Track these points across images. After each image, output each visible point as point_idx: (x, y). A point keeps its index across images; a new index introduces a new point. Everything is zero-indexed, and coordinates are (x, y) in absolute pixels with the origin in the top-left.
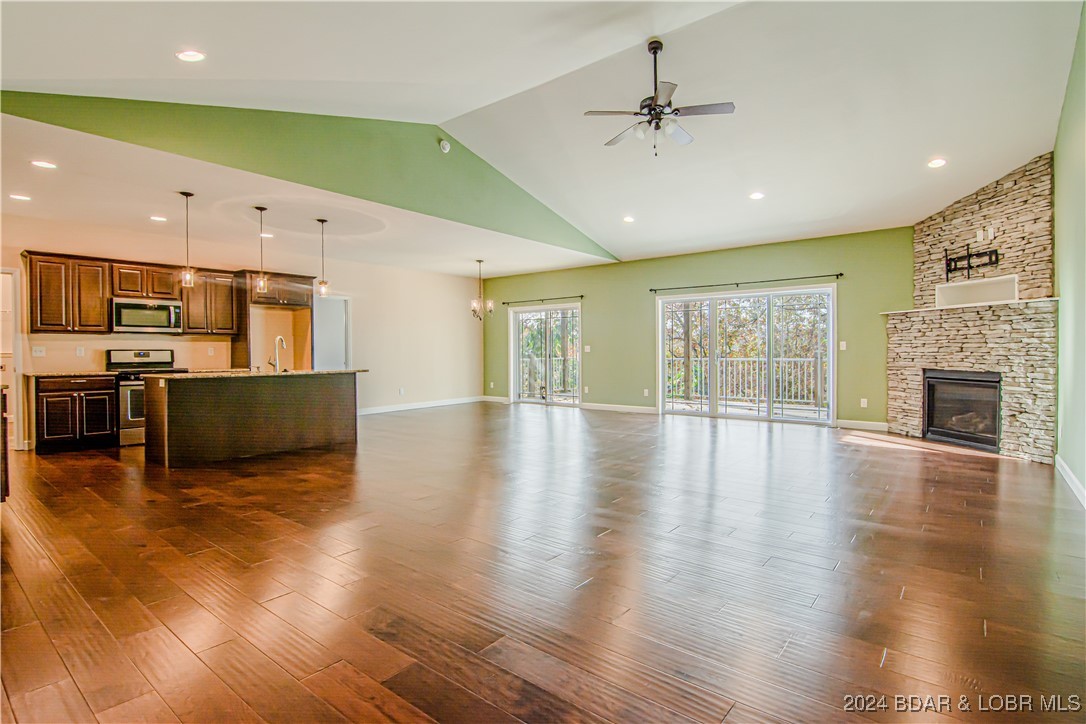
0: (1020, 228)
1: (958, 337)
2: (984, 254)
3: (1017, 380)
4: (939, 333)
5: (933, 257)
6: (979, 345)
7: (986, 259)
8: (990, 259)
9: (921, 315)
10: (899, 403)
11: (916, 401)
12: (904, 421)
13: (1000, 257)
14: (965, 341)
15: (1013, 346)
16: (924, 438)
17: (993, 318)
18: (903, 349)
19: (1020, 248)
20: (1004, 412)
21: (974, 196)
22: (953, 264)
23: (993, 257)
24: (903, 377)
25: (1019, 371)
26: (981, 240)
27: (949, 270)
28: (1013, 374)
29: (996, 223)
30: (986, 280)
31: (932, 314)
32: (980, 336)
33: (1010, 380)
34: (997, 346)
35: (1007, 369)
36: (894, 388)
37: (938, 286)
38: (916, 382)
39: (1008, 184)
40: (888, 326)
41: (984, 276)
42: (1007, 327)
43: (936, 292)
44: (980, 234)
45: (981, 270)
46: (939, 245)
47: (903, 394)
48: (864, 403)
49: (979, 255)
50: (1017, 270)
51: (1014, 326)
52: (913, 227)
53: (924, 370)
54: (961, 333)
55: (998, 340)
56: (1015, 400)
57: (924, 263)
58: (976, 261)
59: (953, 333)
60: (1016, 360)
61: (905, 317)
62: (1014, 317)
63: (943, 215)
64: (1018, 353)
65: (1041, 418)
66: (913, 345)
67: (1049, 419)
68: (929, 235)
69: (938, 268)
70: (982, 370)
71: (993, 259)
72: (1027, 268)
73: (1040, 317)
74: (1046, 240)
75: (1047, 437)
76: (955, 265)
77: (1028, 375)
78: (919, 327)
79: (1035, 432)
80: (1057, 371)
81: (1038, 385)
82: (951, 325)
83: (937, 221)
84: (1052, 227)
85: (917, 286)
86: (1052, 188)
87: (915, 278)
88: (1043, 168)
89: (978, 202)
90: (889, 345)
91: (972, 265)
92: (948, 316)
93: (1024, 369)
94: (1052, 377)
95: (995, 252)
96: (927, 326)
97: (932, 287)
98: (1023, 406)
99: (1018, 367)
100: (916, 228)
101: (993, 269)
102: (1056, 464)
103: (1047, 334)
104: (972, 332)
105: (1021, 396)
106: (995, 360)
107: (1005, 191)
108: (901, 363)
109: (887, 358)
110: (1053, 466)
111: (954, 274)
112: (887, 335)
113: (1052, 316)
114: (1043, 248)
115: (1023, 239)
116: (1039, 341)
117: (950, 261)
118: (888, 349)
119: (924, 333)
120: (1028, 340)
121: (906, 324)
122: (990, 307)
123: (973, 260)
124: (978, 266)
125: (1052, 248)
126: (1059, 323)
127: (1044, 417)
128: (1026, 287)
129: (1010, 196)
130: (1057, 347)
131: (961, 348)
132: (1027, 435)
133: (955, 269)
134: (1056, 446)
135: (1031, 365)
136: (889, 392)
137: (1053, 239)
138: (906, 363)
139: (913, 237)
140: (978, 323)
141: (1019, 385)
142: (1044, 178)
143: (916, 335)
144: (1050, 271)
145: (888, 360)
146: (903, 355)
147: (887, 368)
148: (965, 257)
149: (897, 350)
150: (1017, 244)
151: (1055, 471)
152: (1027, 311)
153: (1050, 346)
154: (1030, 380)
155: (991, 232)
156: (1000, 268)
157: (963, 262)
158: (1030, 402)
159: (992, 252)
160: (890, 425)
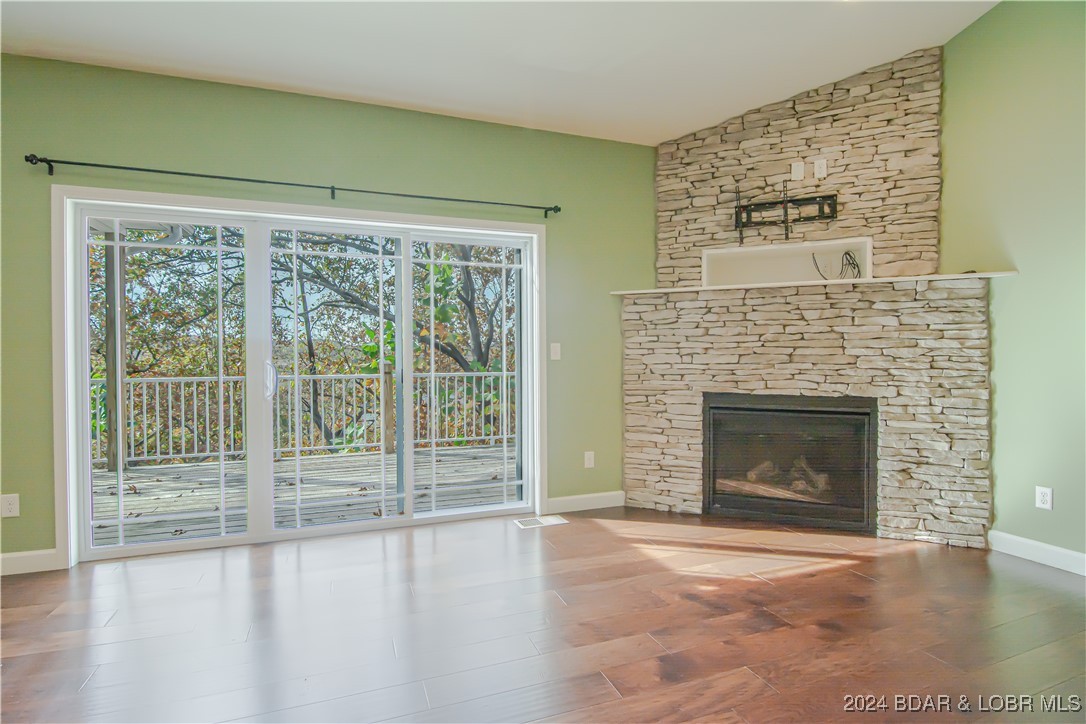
0: (878, 162)
1: (783, 337)
2: (810, 201)
3: (911, 410)
4: (743, 330)
5: (697, 202)
6: (830, 351)
7: (812, 210)
8: (821, 210)
9: (701, 296)
10: (655, 453)
11: (689, 450)
12: (662, 486)
13: (839, 208)
14: (802, 343)
15: (904, 352)
16: (707, 513)
17: (861, 305)
18: (660, 356)
19: (879, 195)
20: (885, 467)
21: (790, 104)
22: (744, 215)
23: (828, 207)
24: (662, 408)
25: (916, 395)
26: (807, 173)
27: (740, 225)
28: (901, 400)
29: (831, 152)
30: (807, 244)
31: (729, 296)
32: (834, 336)
33: (900, 410)
34: (870, 352)
35: (892, 392)
36: (639, 429)
37: (706, 252)
38: (692, 417)
39: (864, 89)
40: (625, 316)
41: (804, 239)
42: (892, 321)
43: (704, 263)
44: (798, 171)
45: (798, 229)
46: (713, 182)
47: (662, 439)
48: (589, 460)
49: (798, 202)
50: (873, 231)
51: (905, 319)
52: (656, 149)
53: (706, 395)
54: (788, 329)
55: (870, 343)
56: (910, 444)
57: (676, 211)
58: (793, 213)
59: (772, 329)
60: (912, 377)
61: (662, 301)
62: (906, 305)
63: (721, 131)
64: (915, 366)
65: (965, 472)
66: (683, 352)
67: (978, 474)
68: (688, 164)
69: (708, 221)
70: (836, 395)
71: (827, 210)
72: (889, 228)
73: (957, 304)
74: (929, 185)
75: (975, 504)
76: (749, 217)
77: (935, 401)
78: (697, 318)
79: (950, 497)
80: (991, 394)
81: (954, 417)
82: (769, 316)
83: (707, 141)
84: (940, 164)
85: (664, 251)
86: (941, 104)
87: (660, 236)
88: (926, 70)
89: (795, 114)
90: (627, 352)
91: (791, 218)
92: (760, 301)
93: (926, 392)
94: (983, 405)
95: (831, 199)
96: (714, 318)
97: (695, 252)
98: (925, 453)
99: (915, 388)
100: (662, 151)
101: (824, 226)
102: (995, 547)
103: (974, 334)
104: (815, 329)
105: (920, 437)
106: (866, 376)
107: (850, 100)
108: (657, 383)
109: (623, 375)
110: (986, 551)
111: (748, 232)
112: (623, 333)
113: (980, 304)
114: (924, 195)
115: (885, 180)
116: (955, 344)
117: (740, 209)
118: (624, 358)
119: (707, 329)
120: (932, 344)
121: (665, 314)
122: (855, 286)
123: (790, 211)
124: (795, 221)
125: (939, 199)
126: (994, 316)
127: (969, 470)
128: (891, 257)
129: (862, 109)
130: (989, 355)
131: (790, 355)
132: (930, 501)
133: (749, 224)
134: (992, 518)
135: (940, 386)
136: (627, 435)
137: (941, 184)
138: (667, 383)
139: (656, 164)
140: (828, 313)
141: (914, 417)
142: (927, 86)
143: (690, 332)
144: (935, 234)
145: (626, 378)
146: (659, 369)
147: (625, 393)
148: (773, 205)
149: (645, 360)
150: (874, 188)
151: (993, 561)
152: (931, 295)
153: (978, 352)
154: (938, 410)
155: (821, 168)
156: (835, 226)
157: (764, 214)
158: (942, 446)
159: (826, 198)
160: (631, 495)
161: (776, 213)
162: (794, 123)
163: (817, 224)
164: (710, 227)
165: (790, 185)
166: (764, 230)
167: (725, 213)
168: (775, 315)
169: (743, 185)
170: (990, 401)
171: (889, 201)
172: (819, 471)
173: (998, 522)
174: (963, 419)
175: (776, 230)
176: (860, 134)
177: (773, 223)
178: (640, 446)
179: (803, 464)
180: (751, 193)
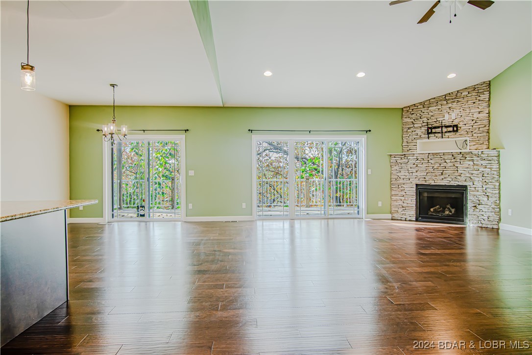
0: (470, 115)
1: (440, 168)
2: (450, 126)
3: (477, 189)
4: (428, 165)
5: (415, 125)
6: (454, 172)
7: (451, 129)
8: (453, 129)
9: (415, 155)
10: (401, 203)
11: (411, 202)
12: (403, 212)
13: (459, 128)
14: (445, 169)
15: (474, 172)
16: (417, 220)
17: (462, 158)
18: (403, 173)
19: (471, 125)
20: (470, 205)
21: (444, 97)
22: (430, 130)
23: (455, 128)
24: (403, 189)
25: (478, 184)
26: (447, 119)
27: (428, 133)
28: (474, 186)
29: (457, 111)
30: (449, 139)
31: (423, 155)
32: (455, 167)
33: (473, 189)
34: (465, 172)
35: (471, 183)
36: (396, 195)
37: (418, 141)
38: (413, 191)
39: (465, 93)
40: (391, 161)
41: (448, 137)
42: (471, 163)
43: (418, 144)
44: (447, 117)
45: (447, 134)
46: (420, 120)
47: (403, 198)
48: (380, 204)
49: (447, 127)
50: (469, 136)
51: (475, 162)
52: (402, 109)
53: (416, 185)
54: (441, 165)
55: (465, 169)
56: (477, 199)
57: (409, 128)
58: (445, 130)
59: (436, 165)
60: (477, 179)
61: (403, 157)
62: (475, 158)
63: (423, 104)
64: (478, 176)
65: (492, 207)
66: (410, 172)
67: (496, 207)
68: (413, 114)
69: (419, 131)
70: (455, 185)
71: (455, 129)
72: (474, 135)
73: (490, 158)
74: (486, 122)
75: (495, 216)
76: (431, 131)
77: (484, 186)
78: (414, 162)
79: (488, 214)
80: (500, 184)
81: (489, 191)
82: (435, 161)
83: (419, 107)
84: (489, 116)
85: (405, 140)
86: (489, 98)
87: (404, 136)
88: (485, 88)
89: (446, 100)
90: (392, 172)
92: (433, 157)
93: (481, 183)
94: (497, 187)
95: (456, 126)
96: (419, 162)
97: (415, 141)
98: (480, 201)
99: (478, 182)
100: (404, 109)
101: (454, 134)
102: (501, 228)
103: (494, 167)
104: (449, 165)
105: (479, 196)
106: (464, 179)
107: (462, 96)
108: (401, 181)
109: (391, 179)
110: (498, 229)
111: (431, 135)
112: (391, 166)
113: (496, 158)
114: (484, 125)
115: (473, 120)
116: (489, 170)
117: (429, 128)
118: (391, 174)
119: (417, 165)
120: (483, 170)
121: (404, 160)
122: (461, 153)
123: (443, 129)
124: (446, 132)
125: (489, 126)
126: (501, 161)
127: (493, 206)
128: (474, 144)
129: (466, 99)
130: (499, 173)
131: (442, 173)
132: (483, 215)
133: (431, 133)
134: (500, 219)
135: (485, 182)
136: (392, 197)
137: (489, 122)
138: (405, 181)
139: (402, 114)
140: (453, 161)
141: (478, 191)
142: (485, 93)
143: (412, 166)
144: (487, 137)
145: (392, 180)
146: (402, 177)
147: (391, 184)
148: (439, 127)
149: (398, 174)
150: (469, 123)
151: (500, 232)
152: (482, 155)
153: (496, 172)
154: (485, 189)
155: (453, 116)
156: (458, 134)
157: (436, 130)
158: (485, 199)
159: (454, 126)
160: (393, 215)
161: (439, 130)
162: (445, 102)
163: (452, 133)
164: (420, 134)
165: (443, 121)
166: (436, 135)
167: (424, 129)
168: (437, 161)
169: (430, 121)
170: (499, 186)
171: (474, 127)
172: (453, 208)
173: (502, 221)
174: (491, 191)
175: (440, 135)
176: (465, 106)
177: (439, 133)
178: (396, 201)
179: (449, 206)
180: (432, 123)
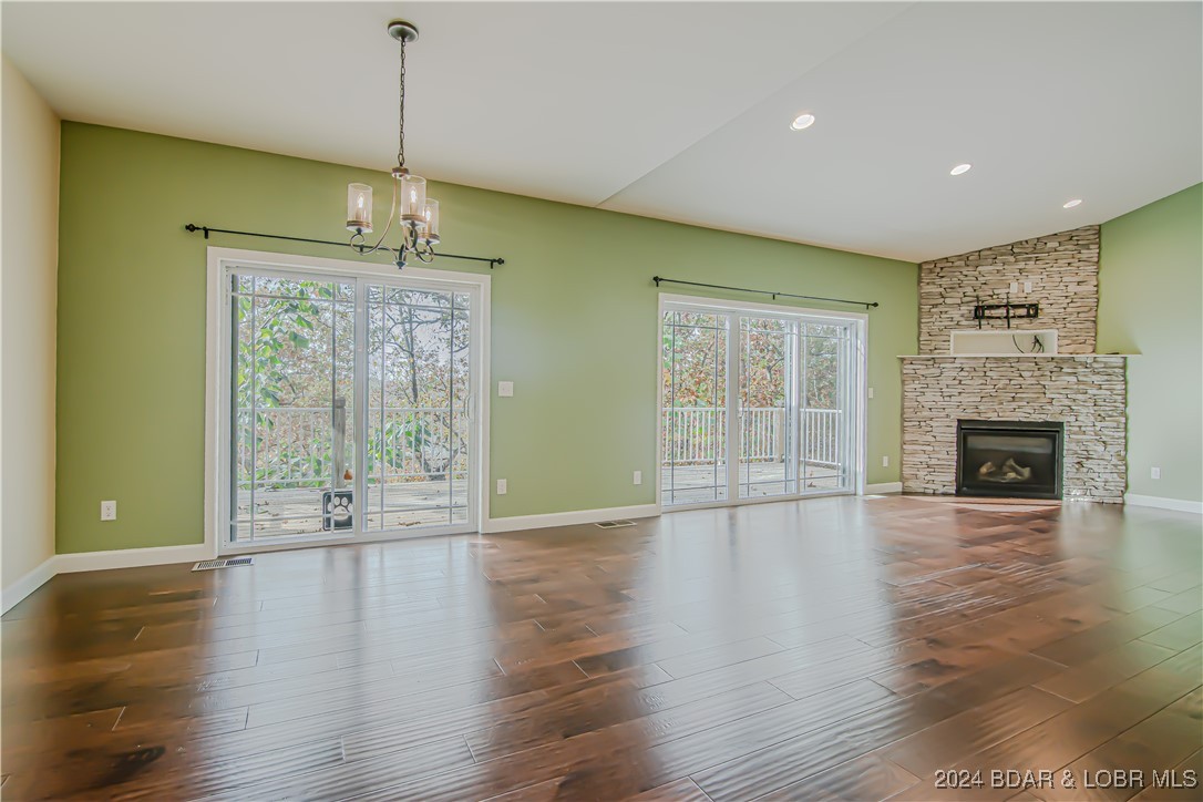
0: (1062, 287)
1: (1009, 387)
2: (1022, 306)
3: (1083, 429)
4: (984, 382)
5: (948, 301)
6: (1037, 395)
8: (1028, 312)
9: (955, 361)
10: (924, 458)
11: (948, 456)
12: (929, 478)
13: (1039, 311)
14: (1021, 390)
15: (1080, 397)
16: (959, 493)
17: (1055, 369)
18: (929, 396)
19: (1063, 306)
20: (1068, 460)
21: (1010, 248)
22: (980, 312)
24: (930, 429)
25: (1086, 421)
27: (978, 318)
28: (1078, 424)
29: (1035, 278)
30: (1019, 331)
31: (975, 361)
32: (1040, 386)
33: (1076, 429)
34: (1061, 396)
35: (1072, 419)
36: (914, 442)
37: (953, 333)
38: (951, 435)
39: (1052, 244)
40: (905, 371)
41: (1017, 328)
42: (1073, 379)
44: (1014, 288)
47: (930, 448)
48: (885, 462)
49: (1015, 307)
50: (1058, 326)
51: (1081, 378)
52: (920, 265)
53: (959, 421)
54: (1012, 382)
55: (1061, 391)
56: (1083, 448)
57: (935, 306)
58: (1012, 313)
59: (1003, 382)
60: (1084, 410)
61: (931, 362)
62: (1081, 370)
63: (966, 258)
64: (1086, 404)
65: (1112, 462)
66: (945, 394)
67: (1120, 463)
68: (942, 277)
69: (956, 314)
70: (1040, 421)
71: (1032, 312)
72: (1068, 325)
73: (1109, 371)
74: (1092, 302)
75: (1118, 479)
76: (983, 313)
77: (1096, 424)
78: (954, 374)
79: (1104, 476)
80: (1127, 419)
81: (1106, 433)
82: (1000, 374)
83: (956, 264)
84: (1097, 291)
85: (925, 329)
86: (1099, 257)
87: (923, 321)
88: (1092, 237)
89: (1013, 254)
90: (906, 394)
91: (1011, 315)
92: (995, 365)
93: (1092, 419)
94: (1122, 426)
95: (1035, 307)
96: (966, 374)
97: (946, 332)
98: (1090, 453)
99: (1086, 416)
100: (924, 267)
101: (1029, 321)
102: (1127, 502)
103: (1118, 387)
104: (1029, 382)
105: (1088, 443)
106: (1058, 410)
107: (1046, 249)
108: (926, 413)
109: (902, 408)
110: (1123, 504)
111: (983, 322)
112: (903, 382)
113: (1122, 371)
114: (1088, 308)
115: (1066, 297)
116: (1108, 392)
117: (977, 308)
118: (903, 398)
119: (961, 381)
120: (1096, 392)
121: (932, 371)
123: (1010, 311)
124: (1013, 317)
125: (1097, 311)
126: (1128, 378)
127: (1115, 461)
128: (1069, 342)
129: (1054, 255)
130: (1125, 399)
131: (1013, 397)
132: (1093, 479)
133: (983, 317)
134: (1126, 487)
135: (1099, 415)
136: (905, 447)
137: (1098, 302)
138: (934, 414)
139: (920, 275)
140: (1036, 373)
141: (1085, 433)
142: (1091, 247)
143: (949, 382)
144: (1094, 330)
145: (905, 410)
146: (928, 405)
147: (903, 420)
148: (998, 307)
149: (918, 399)
150: (1060, 302)
151: (1126, 509)
152: (1095, 365)
153: (1120, 397)
154: (1098, 429)
155: (1028, 286)
156: (1036, 321)
157: (993, 312)
158: (1100, 448)
159: (1031, 305)
160: (906, 484)
161: (1002, 312)
162: (1012, 259)
163: (1026, 320)
164: (957, 317)
165: (1010, 296)
166: (992, 322)
167: (968, 309)
168: (1003, 374)
169: (981, 294)
170: (1126, 424)
171: (1069, 310)
172: (1024, 466)
173: (1129, 489)
174: (1112, 433)
175: (1001, 322)
176: (1052, 269)
177: (999, 318)
180: (984, 298)
